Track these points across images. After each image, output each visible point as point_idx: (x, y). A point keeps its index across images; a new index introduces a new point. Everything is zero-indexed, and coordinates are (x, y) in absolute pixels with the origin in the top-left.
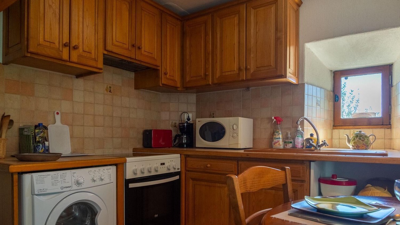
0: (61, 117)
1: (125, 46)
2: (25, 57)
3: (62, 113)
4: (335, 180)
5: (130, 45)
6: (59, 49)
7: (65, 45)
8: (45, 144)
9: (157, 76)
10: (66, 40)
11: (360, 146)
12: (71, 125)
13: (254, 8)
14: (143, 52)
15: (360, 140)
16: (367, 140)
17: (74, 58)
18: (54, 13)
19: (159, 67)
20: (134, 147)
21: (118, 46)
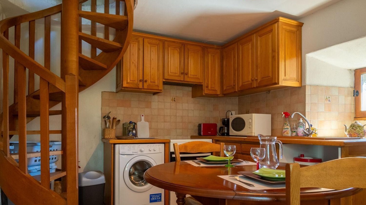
0: (145, 117)
1: (177, 74)
2: (122, 89)
3: (145, 116)
4: (302, 158)
5: (180, 73)
6: (137, 83)
7: (141, 81)
8: (133, 132)
9: (202, 89)
10: (141, 78)
11: (352, 134)
12: (150, 122)
13: (260, 36)
14: (189, 76)
15: (353, 129)
16: (360, 129)
17: (145, 86)
18: (135, 66)
19: (202, 83)
20: (191, 135)
21: (172, 75)
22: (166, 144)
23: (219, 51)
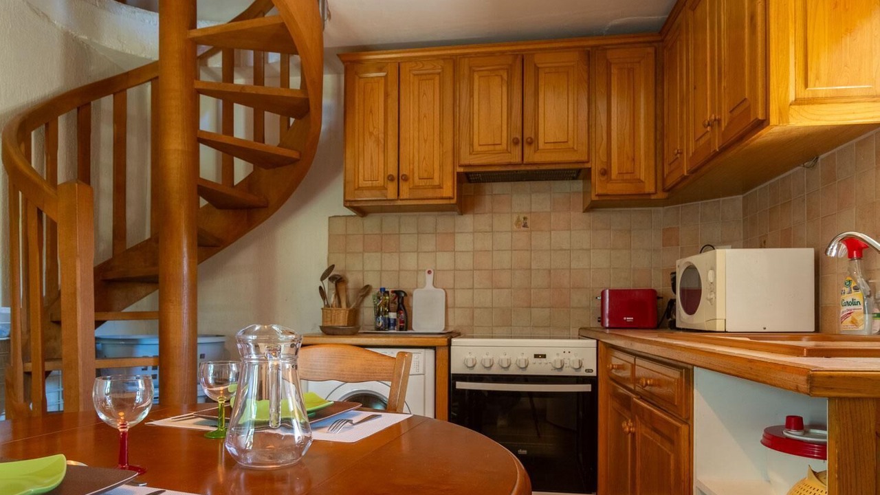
0: (435, 277)
1: (499, 147)
3: (437, 272)
5: (510, 142)
6: (383, 186)
7: (392, 178)
9: (591, 182)
10: (393, 171)
14: (541, 145)
17: (406, 193)
18: (378, 141)
19: (588, 162)
20: (580, 326)
21: (484, 153)
22: (440, 351)
23: (651, 50)
